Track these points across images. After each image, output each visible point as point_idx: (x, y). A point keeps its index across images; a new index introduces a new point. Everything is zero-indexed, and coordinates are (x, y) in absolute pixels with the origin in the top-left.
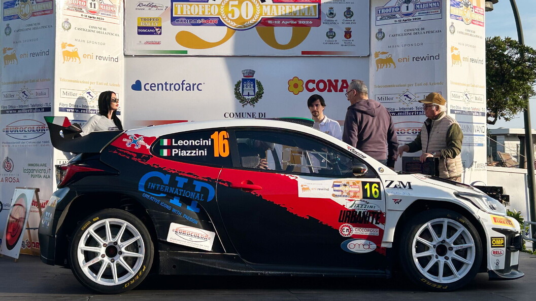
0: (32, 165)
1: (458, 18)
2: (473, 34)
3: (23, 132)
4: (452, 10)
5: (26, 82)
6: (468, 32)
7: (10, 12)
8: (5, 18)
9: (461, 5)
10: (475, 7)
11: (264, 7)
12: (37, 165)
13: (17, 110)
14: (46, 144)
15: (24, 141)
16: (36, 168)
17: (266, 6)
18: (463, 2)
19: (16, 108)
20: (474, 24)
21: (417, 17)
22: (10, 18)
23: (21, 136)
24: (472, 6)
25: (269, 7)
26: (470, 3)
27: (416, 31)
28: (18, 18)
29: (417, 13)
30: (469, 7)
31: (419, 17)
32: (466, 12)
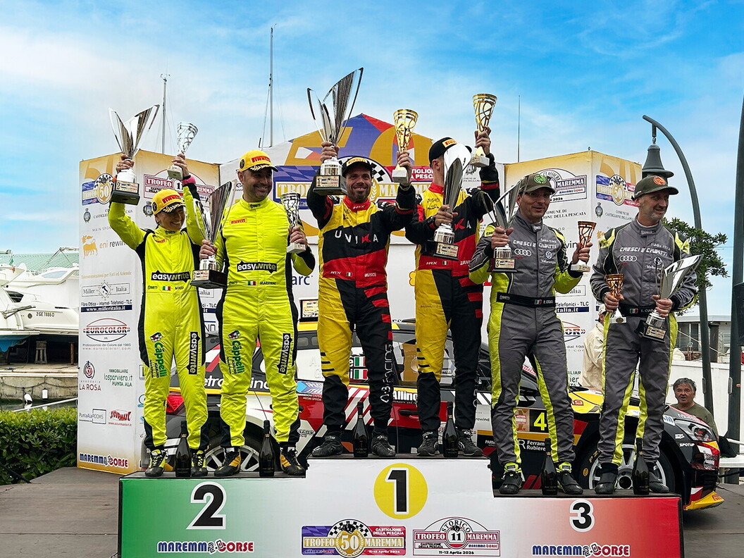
0: (113, 371)
1: (606, 197)
2: (626, 216)
3: (104, 333)
4: (599, 189)
5: (106, 275)
6: (619, 214)
7: (89, 194)
8: (84, 202)
9: (611, 182)
10: (629, 184)
11: (381, 186)
12: (118, 371)
13: (97, 308)
14: (127, 347)
15: (104, 343)
16: (117, 374)
17: (384, 185)
18: (613, 178)
19: (97, 306)
20: (627, 204)
21: (558, 197)
22: (89, 201)
23: (101, 338)
24: (624, 183)
25: (387, 186)
26: (622, 180)
27: (557, 214)
28: (98, 202)
29: (559, 192)
30: (621, 184)
31: (560, 197)
32: (617, 190)
